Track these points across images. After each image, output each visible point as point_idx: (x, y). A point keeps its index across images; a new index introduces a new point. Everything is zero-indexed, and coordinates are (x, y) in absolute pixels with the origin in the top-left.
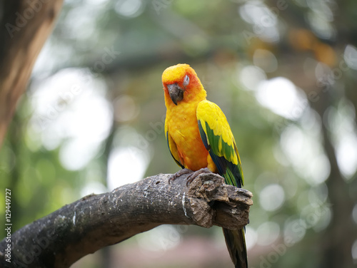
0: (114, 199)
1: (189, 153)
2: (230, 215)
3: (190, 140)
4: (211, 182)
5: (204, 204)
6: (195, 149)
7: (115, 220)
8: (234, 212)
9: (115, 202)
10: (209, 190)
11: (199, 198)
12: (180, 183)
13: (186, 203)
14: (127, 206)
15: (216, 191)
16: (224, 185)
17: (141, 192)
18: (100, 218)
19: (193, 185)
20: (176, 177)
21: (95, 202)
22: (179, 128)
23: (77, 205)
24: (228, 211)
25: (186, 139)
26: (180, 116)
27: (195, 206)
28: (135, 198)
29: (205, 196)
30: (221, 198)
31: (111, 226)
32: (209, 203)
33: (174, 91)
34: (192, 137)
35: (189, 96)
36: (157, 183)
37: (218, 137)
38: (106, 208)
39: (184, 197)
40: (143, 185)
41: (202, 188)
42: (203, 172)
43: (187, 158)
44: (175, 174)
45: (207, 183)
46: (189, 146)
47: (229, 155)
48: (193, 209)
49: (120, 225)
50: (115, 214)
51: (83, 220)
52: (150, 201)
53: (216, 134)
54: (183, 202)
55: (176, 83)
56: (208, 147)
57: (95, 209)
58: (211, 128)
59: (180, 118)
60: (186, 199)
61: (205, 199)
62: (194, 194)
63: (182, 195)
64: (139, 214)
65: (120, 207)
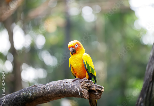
0: (48, 88)
1: (79, 72)
2: (95, 95)
3: (80, 68)
4: (89, 83)
5: (86, 91)
6: (81, 70)
7: (49, 95)
8: (97, 93)
9: (48, 89)
10: (89, 86)
11: (85, 89)
12: (76, 83)
13: (80, 90)
14: (54, 90)
15: (91, 86)
16: (94, 84)
17: (60, 86)
18: (42, 94)
19: (82, 84)
20: (74, 81)
21: (39, 88)
22: (76, 63)
23: (31, 89)
24: (94, 93)
25: (78, 67)
26: (76, 59)
27: (84, 92)
28: (58, 87)
29: (87, 88)
30: (93, 89)
31: (47, 97)
32: (88, 91)
33: (71, 50)
34: (81, 66)
35: (78, 51)
36: (67, 83)
37: (90, 66)
38: (44, 90)
39: (79, 88)
40: (60, 83)
41: (86, 85)
42: (85, 79)
43: (78, 74)
44: (74, 80)
45: (88, 83)
46: (79, 69)
47: (93, 73)
48: (83, 93)
49: (50, 97)
50: (48, 93)
51: (34, 94)
52: (64, 89)
53: (89, 65)
54: (79, 90)
55: (72, 47)
56: (87, 70)
57: (40, 91)
58: (88, 63)
59: (76, 60)
60: (80, 89)
61: (87, 89)
62: (83, 87)
63: (78, 87)
64: (59, 93)
65: (51, 91)
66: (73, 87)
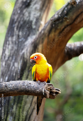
5: (49, 92)
7: (11, 92)
8: (54, 94)
9: (11, 87)
10: (51, 88)
11: (47, 90)
14: (17, 89)
19: (46, 86)
24: (52, 94)
25: (44, 74)
28: (21, 87)
30: (53, 91)
31: (8, 93)
36: (30, 84)
38: (7, 88)
45: (50, 86)
48: (47, 93)
50: (11, 90)
52: (28, 89)
60: (44, 90)
61: (49, 91)
62: (46, 89)
63: (42, 89)
64: (22, 92)
65: (14, 89)
66: (38, 88)
